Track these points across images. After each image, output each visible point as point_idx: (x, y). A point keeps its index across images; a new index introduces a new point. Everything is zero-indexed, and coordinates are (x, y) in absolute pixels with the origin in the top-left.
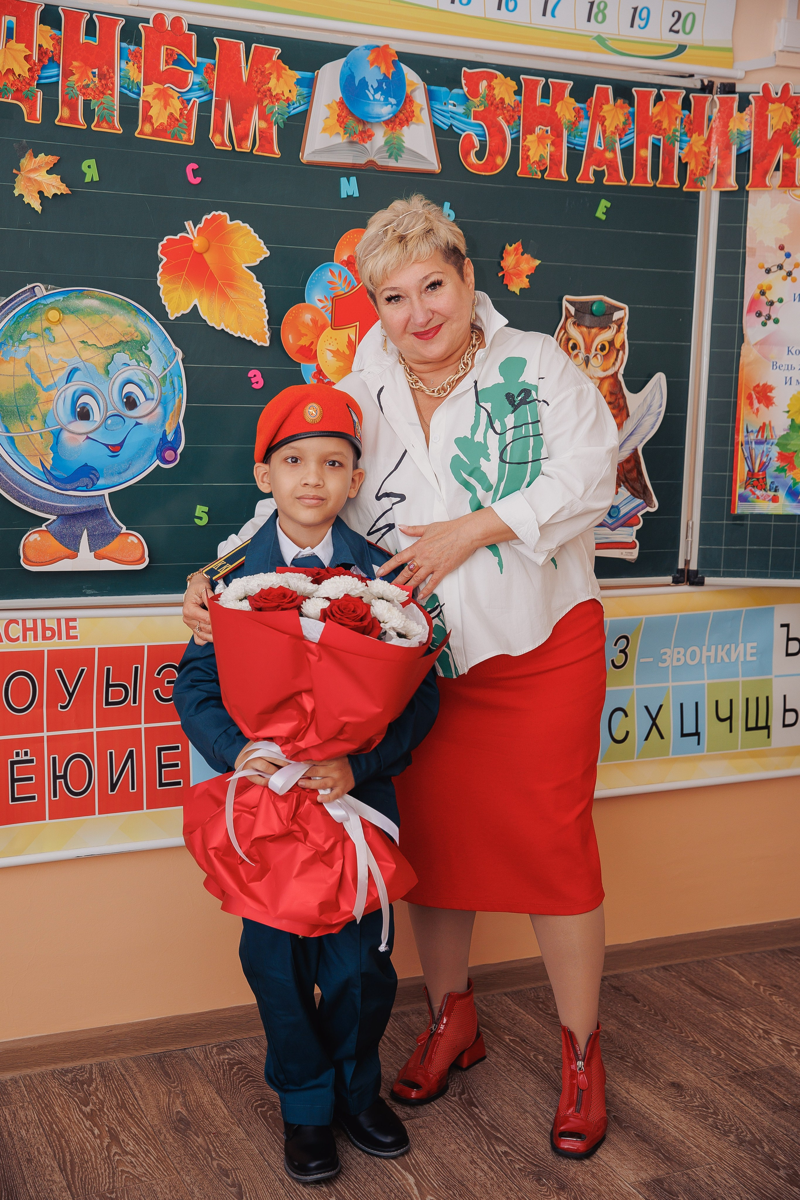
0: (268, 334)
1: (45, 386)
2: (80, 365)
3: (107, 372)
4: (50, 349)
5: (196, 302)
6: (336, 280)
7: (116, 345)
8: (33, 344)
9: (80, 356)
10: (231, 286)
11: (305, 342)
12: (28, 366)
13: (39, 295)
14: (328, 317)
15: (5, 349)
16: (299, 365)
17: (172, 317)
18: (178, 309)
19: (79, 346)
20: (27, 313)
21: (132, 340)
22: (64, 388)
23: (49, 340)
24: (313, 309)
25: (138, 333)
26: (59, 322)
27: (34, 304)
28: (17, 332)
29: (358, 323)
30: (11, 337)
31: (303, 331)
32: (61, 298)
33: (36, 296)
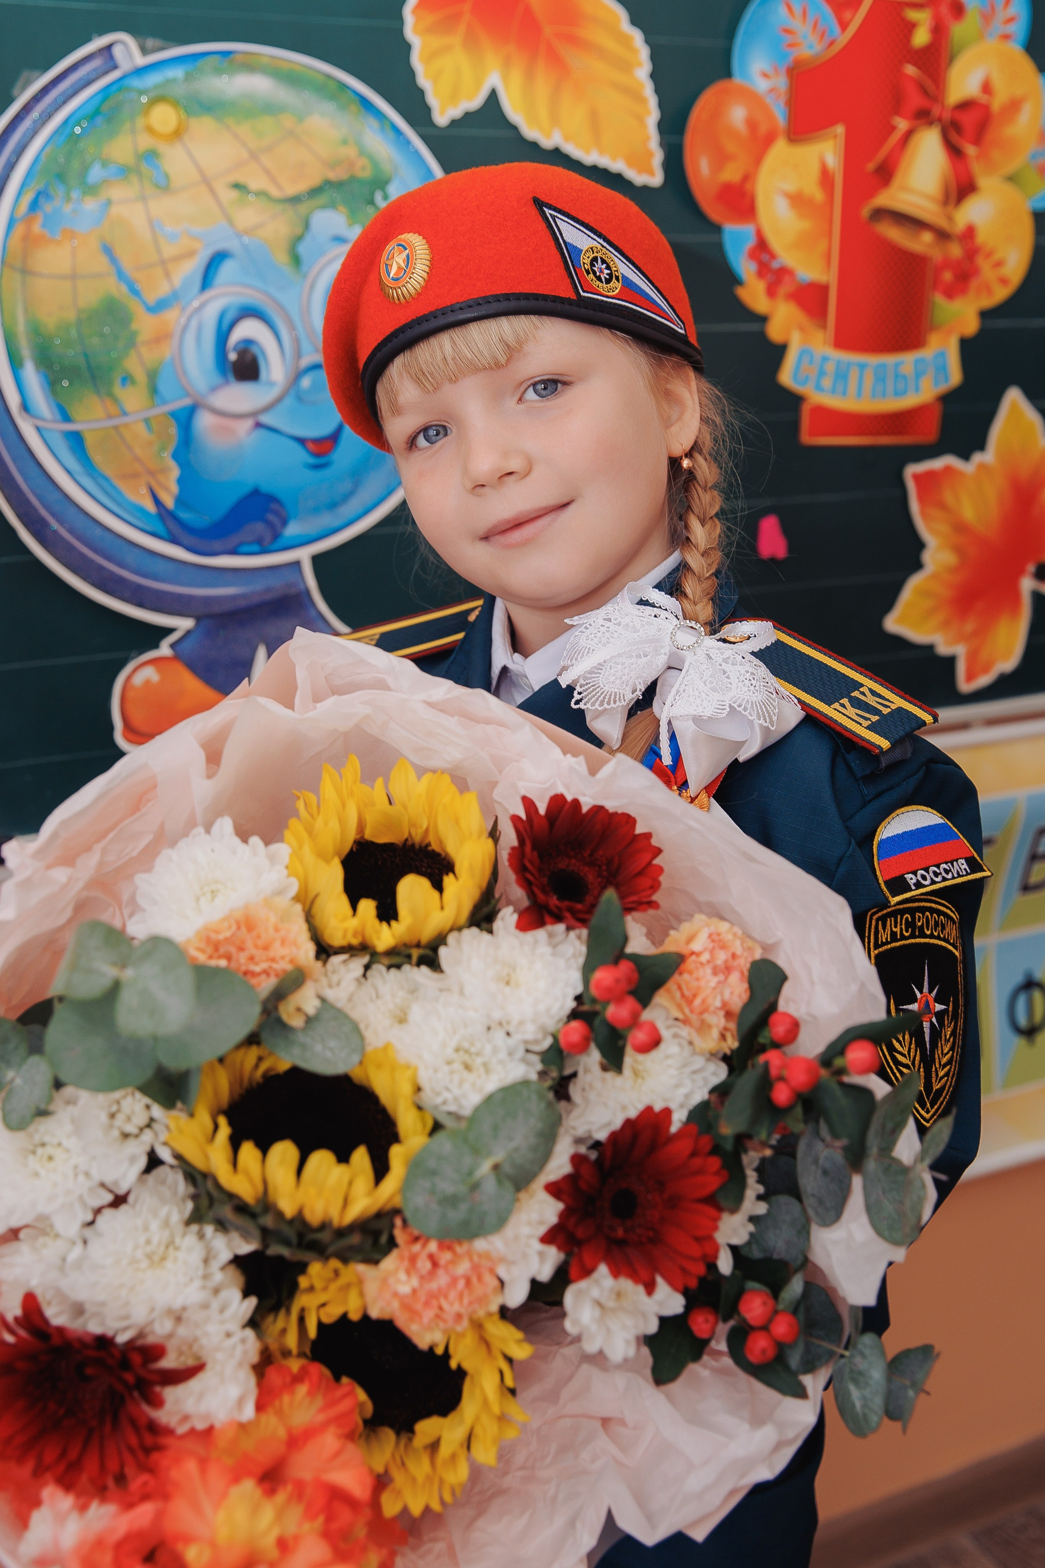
0: (658, 157)
1: (151, 298)
2: (232, 245)
3: (296, 260)
4: (160, 206)
5: (494, 79)
6: (796, 24)
7: (315, 192)
8: (117, 192)
9: (231, 222)
10: (574, 41)
11: (731, 174)
12: (108, 251)
13: (125, 65)
14: (780, 114)
15: (48, 207)
16: (717, 229)
17: (442, 117)
18: (454, 97)
19: (228, 196)
20: (97, 112)
21: (353, 179)
22: (196, 304)
23: (157, 186)
24: (751, 97)
25: (363, 161)
26: (178, 134)
27: (114, 88)
28: (76, 165)
29: (840, 129)
30: (61, 177)
31: (731, 147)
32: (177, 73)
33: (115, 67)
